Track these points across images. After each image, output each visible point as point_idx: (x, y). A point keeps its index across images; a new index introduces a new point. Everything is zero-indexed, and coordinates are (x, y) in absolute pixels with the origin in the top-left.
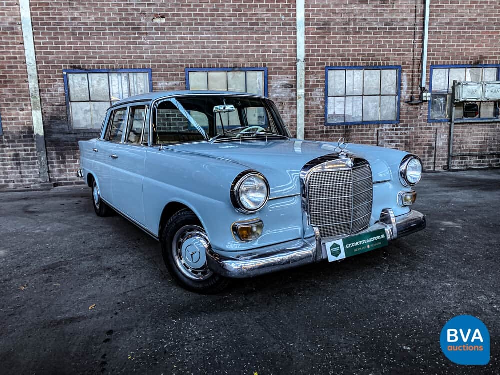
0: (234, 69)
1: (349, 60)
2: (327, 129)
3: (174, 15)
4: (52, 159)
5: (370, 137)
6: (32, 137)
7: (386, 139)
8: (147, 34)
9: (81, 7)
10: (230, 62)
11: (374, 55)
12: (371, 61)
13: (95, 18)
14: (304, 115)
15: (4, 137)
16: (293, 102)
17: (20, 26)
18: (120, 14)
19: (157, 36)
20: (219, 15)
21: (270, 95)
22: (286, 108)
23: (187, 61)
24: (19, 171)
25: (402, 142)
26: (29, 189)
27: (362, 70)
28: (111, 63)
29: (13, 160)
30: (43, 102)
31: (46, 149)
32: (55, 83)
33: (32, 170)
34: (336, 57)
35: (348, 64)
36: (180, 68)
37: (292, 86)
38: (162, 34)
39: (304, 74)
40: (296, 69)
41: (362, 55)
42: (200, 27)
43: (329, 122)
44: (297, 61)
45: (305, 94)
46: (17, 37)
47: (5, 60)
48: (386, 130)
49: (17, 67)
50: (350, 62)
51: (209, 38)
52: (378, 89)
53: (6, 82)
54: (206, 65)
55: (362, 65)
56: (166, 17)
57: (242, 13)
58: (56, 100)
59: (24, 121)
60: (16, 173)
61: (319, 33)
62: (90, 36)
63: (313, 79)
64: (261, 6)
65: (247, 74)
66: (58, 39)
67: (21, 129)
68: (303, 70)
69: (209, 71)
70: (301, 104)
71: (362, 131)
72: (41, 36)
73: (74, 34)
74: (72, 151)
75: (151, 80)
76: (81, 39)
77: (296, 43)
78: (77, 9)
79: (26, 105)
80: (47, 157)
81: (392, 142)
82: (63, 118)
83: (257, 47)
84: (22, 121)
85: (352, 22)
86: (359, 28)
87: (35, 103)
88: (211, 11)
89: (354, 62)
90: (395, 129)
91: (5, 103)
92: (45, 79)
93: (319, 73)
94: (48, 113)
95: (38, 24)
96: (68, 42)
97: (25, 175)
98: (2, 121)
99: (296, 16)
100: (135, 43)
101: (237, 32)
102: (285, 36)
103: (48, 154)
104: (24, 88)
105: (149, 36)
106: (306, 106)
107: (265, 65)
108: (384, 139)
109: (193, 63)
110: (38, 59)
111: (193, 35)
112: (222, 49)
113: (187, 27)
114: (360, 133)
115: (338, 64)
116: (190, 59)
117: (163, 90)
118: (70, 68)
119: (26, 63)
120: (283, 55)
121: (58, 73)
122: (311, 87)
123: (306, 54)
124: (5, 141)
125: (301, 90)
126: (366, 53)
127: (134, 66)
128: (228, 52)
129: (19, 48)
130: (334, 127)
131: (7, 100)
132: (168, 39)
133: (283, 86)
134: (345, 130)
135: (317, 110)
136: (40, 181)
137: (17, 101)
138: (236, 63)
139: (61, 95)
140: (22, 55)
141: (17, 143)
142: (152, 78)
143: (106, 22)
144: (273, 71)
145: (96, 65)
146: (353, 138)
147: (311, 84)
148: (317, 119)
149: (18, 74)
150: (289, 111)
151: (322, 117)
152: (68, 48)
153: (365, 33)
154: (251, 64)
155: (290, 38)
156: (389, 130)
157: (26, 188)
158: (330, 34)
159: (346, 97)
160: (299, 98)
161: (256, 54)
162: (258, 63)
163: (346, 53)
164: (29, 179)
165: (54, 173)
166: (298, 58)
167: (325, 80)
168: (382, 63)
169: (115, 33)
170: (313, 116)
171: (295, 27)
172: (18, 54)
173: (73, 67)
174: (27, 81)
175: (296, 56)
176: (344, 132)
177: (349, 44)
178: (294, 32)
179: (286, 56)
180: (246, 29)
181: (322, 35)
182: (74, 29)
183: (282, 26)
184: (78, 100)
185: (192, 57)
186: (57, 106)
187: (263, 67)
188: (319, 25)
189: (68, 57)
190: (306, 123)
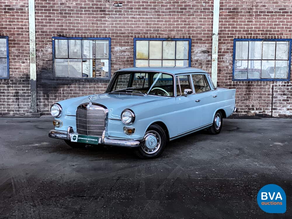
0: (168, 39)
1: (251, 34)
2: (233, 83)
3: (128, 2)
4: (40, 96)
5: (267, 90)
6: (29, 80)
7: (279, 92)
8: (109, 14)
10: (165, 34)
11: (271, 31)
12: (268, 35)
13: (76, 4)
14: (217, 72)
15: (10, 80)
16: (209, 63)
17: (27, 8)
18: (93, 1)
19: (116, 16)
20: (159, 3)
21: (193, 57)
23: (135, 33)
24: (17, 103)
26: (23, 116)
27: (262, 41)
28: (84, 33)
29: (14, 96)
30: (37, 58)
31: (37, 89)
32: (46, 46)
33: (26, 103)
34: (242, 32)
35: (251, 37)
36: (130, 38)
37: (209, 52)
38: (119, 14)
39: (217, 44)
40: (212, 40)
41: (262, 31)
42: (145, 10)
43: (235, 78)
44: (213, 34)
45: (218, 58)
46: (24, 15)
47: (16, 30)
48: (279, 85)
49: (23, 34)
50: (253, 36)
51: (151, 18)
52: (273, 56)
53: (14, 44)
54: (148, 36)
55: (261, 38)
56: (123, 4)
58: (46, 57)
59: (24, 70)
60: (15, 105)
61: (230, 15)
62: (71, 15)
63: (224, 47)
65: (177, 43)
66: (51, 16)
68: (217, 41)
69: (150, 40)
70: (215, 65)
71: (260, 85)
72: (40, 15)
73: (61, 13)
74: (54, 92)
75: (110, 45)
76: (66, 17)
77: (213, 22)
79: (26, 60)
80: (37, 95)
81: (284, 94)
82: (49, 69)
83: (185, 24)
84: (22, 70)
85: (254, 7)
86: (260, 12)
87: (32, 58)
89: (255, 36)
90: (286, 85)
91: (13, 57)
92: (40, 43)
93: (229, 43)
94: (40, 65)
95: (38, 6)
96: (57, 19)
97: (21, 106)
98: (10, 70)
99: (213, 3)
100: (101, 21)
101: (171, 14)
102: (205, 17)
103: (38, 93)
104: (26, 48)
105: (110, 16)
106: (218, 66)
107: (190, 37)
108: (278, 92)
109: (139, 34)
110: (37, 30)
111: (140, 16)
112: (160, 26)
113: (136, 10)
114: (259, 87)
115: (243, 37)
116: (137, 32)
117: (118, 52)
118: (57, 36)
119: (29, 32)
120: (203, 30)
121: (49, 39)
122: (222, 53)
123: (220, 29)
124: (10, 83)
125: (215, 55)
126: (265, 29)
127: (99, 35)
128: (164, 28)
129: (25, 22)
130: (239, 82)
131: (14, 56)
132: (124, 18)
133: (202, 51)
134: (247, 84)
135: (226, 69)
136: (31, 112)
137: (21, 57)
138: (169, 35)
139: (49, 54)
140: (27, 27)
141: (18, 85)
142: (111, 44)
143: (83, 6)
144: (195, 41)
145: (74, 34)
146: (254, 91)
147: (222, 51)
148: (226, 76)
149: (23, 39)
150: (206, 69)
151: (230, 74)
152: (57, 23)
153: (264, 15)
154: (180, 36)
155: (208, 18)
156: (282, 86)
157: (21, 115)
158: (237, 16)
159: (249, 61)
160: (213, 61)
161: (183, 29)
162: (185, 35)
163: (250, 29)
164: (23, 109)
165: (41, 106)
166: (214, 32)
167: (233, 48)
168: (276, 37)
169: (88, 13)
170: (224, 73)
171: (212, 10)
172: (24, 26)
173: (59, 35)
174: (28, 44)
175: (212, 31)
176: (247, 86)
177: (252, 23)
178: (211, 14)
179: (205, 30)
180: (177, 12)
181: (232, 16)
182: (61, 10)
183: (203, 10)
184: (60, 57)
185: (139, 30)
186: (46, 61)
187: (188, 38)
188: (230, 9)
189: (56, 28)
190: (218, 78)
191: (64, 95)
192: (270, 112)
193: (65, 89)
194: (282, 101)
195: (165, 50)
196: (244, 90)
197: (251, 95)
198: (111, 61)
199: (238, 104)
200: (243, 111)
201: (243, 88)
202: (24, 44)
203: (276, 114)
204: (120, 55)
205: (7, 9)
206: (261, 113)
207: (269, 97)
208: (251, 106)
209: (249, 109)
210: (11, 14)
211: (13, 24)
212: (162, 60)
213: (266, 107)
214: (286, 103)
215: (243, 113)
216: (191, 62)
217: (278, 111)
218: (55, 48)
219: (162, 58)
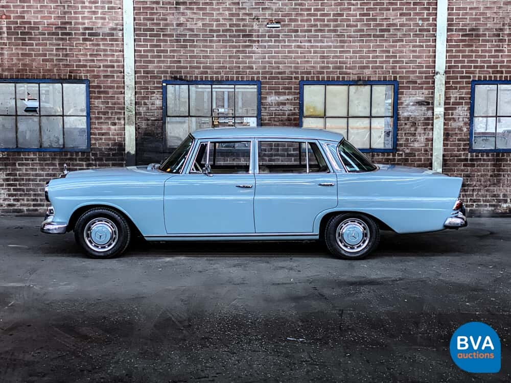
0: (359, 82)
1: (502, 72)
2: (471, 156)
3: (291, 20)
6: (122, 154)
8: (258, 41)
9: (188, 12)
10: (353, 74)
13: (203, 24)
14: (442, 138)
15: (91, 154)
16: (429, 122)
17: (121, 32)
18: (231, 19)
19: (270, 44)
20: (342, 21)
21: (401, 113)
22: (420, 130)
23: (302, 73)
28: (216, 73)
30: (137, 116)
32: (152, 95)
34: (485, 69)
35: (501, 77)
36: (293, 80)
37: (428, 104)
38: (275, 41)
39: (443, 89)
40: (434, 82)
42: (320, 34)
43: (474, 148)
44: (436, 73)
45: (445, 113)
46: (116, 44)
47: (102, 69)
49: (113, 77)
50: (504, 75)
51: (330, 47)
54: (324, 77)
56: (282, 23)
57: (371, 17)
58: (152, 114)
59: (115, 137)
61: (464, 41)
62: (195, 43)
63: (454, 95)
64: (393, 10)
65: (373, 88)
66: (160, 46)
67: (110, 145)
68: (442, 84)
69: (328, 85)
70: (439, 125)
72: (142, 43)
73: (178, 41)
75: (260, 94)
76: (186, 46)
77: (435, 52)
78: (183, 14)
79: (119, 119)
82: (157, 134)
83: (387, 57)
84: (112, 137)
85: (506, 27)
87: (129, 116)
88: (334, 15)
89: (508, 75)
91: (97, 116)
92: (142, 91)
93: (463, 88)
94: (142, 128)
95: (140, 30)
96: (170, 50)
98: (91, 136)
99: (436, 21)
100: (244, 52)
101: (363, 40)
102: (422, 44)
104: (119, 99)
105: (261, 44)
106: (445, 127)
107: (395, 77)
109: (309, 74)
110: (137, 69)
111: (311, 43)
112: (345, 60)
113: (304, 34)
115: (488, 77)
117: (272, 105)
119: (124, 73)
120: (418, 66)
121: (157, 84)
122: (452, 105)
123: (448, 65)
124: (92, 159)
125: (439, 108)
127: (241, 77)
128: (351, 63)
129: (118, 56)
130: (481, 155)
131: (98, 113)
132: (283, 47)
133: (416, 102)
134: (495, 158)
135: (459, 132)
137: (110, 114)
138: (360, 75)
139: (158, 108)
140: (121, 64)
141: (104, 162)
142: (261, 92)
143: (214, 28)
144: (405, 85)
145: (199, 75)
146: (506, 169)
147: (452, 101)
148: (459, 143)
149: (113, 85)
150: (424, 133)
151: (465, 141)
152: (170, 57)
154: (379, 76)
155: (427, 46)
158: (478, 41)
159: (498, 118)
160: (436, 118)
161: (384, 65)
162: (387, 75)
163: (499, 64)
166: (437, 70)
167: (470, 96)
169: (223, 40)
170: (454, 140)
171: (434, 33)
172: (116, 62)
173: (174, 78)
174: (123, 92)
175: (435, 68)
176: (494, 161)
177: (502, 54)
178: (432, 39)
179: (422, 67)
180: (375, 36)
181: (469, 42)
182: (178, 36)
183: (418, 33)
184: (176, 115)
185: (308, 68)
186: (152, 120)
187: (392, 79)
188: (464, 30)
189: (170, 66)
190: (445, 149)
195: (352, 101)
196: (489, 168)
197: (502, 177)
198: (261, 120)
199: (479, 193)
200: (488, 204)
201: (487, 165)
202: (116, 93)
204: (276, 110)
205: (87, 34)
208: (501, 196)
209: (499, 201)
210: (95, 42)
211: (96, 60)
212: (348, 118)
215: (488, 207)
216: (398, 120)
218: (166, 99)
219: (348, 115)
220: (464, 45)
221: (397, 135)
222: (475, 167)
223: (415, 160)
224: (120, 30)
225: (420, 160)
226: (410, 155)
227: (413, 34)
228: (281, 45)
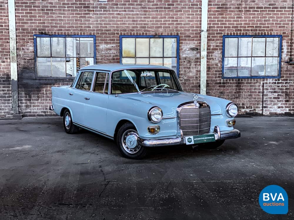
0: (155, 36)
1: (241, 30)
2: (223, 81)
4: (21, 97)
5: (257, 88)
6: (9, 81)
7: (270, 90)
8: (93, 11)
10: (152, 31)
11: (261, 27)
12: (258, 32)
14: (206, 70)
16: (198, 60)
17: (6, 4)
19: (101, 12)
21: (181, 55)
22: (193, 65)
23: (121, 30)
25: (283, 92)
26: (4, 118)
27: (251, 38)
28: (68, 30)
30: (18, 57)
31: (18, 90)
32: (28, 44)
33: (6, 105)
34: (231, 28)
35: (240, 33)
36: (116, 35)
37: (197, 49)
38: (104, 11)
39: (206, 41)
40: (200, 37)
41: (251, 27)
42: (131, 6)
43: (225, 76)
44: (202, 31)
45: (207, 55)
46: (4, 12)
48: (270, 83)
49: (2, 32)
50: (242, 32)
51: (138, 14)
52: (263, 52)
54: (135, 33)
55: (251, 35)
58: (27, 55)
59: (4, 70)
61: (218, 11)
62: (54, 12)
63: (213, 44)
65: (164, 40)
66: (32, 13)
67: (1, 75)
68: (206, 37)
69: (137, 38)
70: (204, 62)
71: (250, 83)
72: (20, 11)
73: (43, 10)
74: (36, 92)
75: (95, 43)
76: (48, 14)
77: (201, 18)
79: (6, 59)
80: (18, 96)
81: (275, 92)
82: (31, 68)
83: (172, 21)
85: (244, 3)
86: (249, 7)
87: (13, 57)
89: (245, 32)
90: (277, 83)
92: (21, 41)
93: (218, 40)
94: (21, 64)
95: (19, 3)
96: (38, 16)
97: (2, 108)
100: (85, 17)
101: (158, 10)
102: (193, 13)
103: (19, 94)
104: (6, 47)
105: (95, 12)
106: (208, 63)
107: (178, 34)
108: (268, 90)
109: (125, 31)
110: (17, 27)
111: (126, 12)
112: (147, 22)
113: (122, 6)
114: (249, 85)
115: (232, 33)
116: (123, 29)
117: (103, 50)
118: (39, 34)
119: (9, 30)
120: (191, 26)
121: (30, 37)
122: (212, 50)
123: (208, 26)
125: (204, 52)
126: (254, 26)
127: (83, 33)
128: (151, 24)
129: (5, 19)
130: (229, 80)
133: (190, 49)
134: (237, 82)
135: (216, 66)
136: (12, 113)
137: (1, 56)
138: (156, 32)
139: (31, 52)
140: (7, 24)
143: (66, 2)
144: (183, 38)
145: (57, 32)
146: (243, 89)
147: (211, 48)
148: (216, 73)
149: (2, 37)
150: (195, 67)
151: (219, 72)
152: (38, 20)
153: (253, 11)
154: (167, 33)
155: (196, 14)
156: (272, 83)
157: (2, 117)
158: (226, 12)
159: (239, 58)
160: (202, 58)
161: (171, 26)
162: (173, 32)
163: (239, 26)
164: (4, 111)
165: (22, 108)
167: (222, 45)
168: (266, 33)
169: (71, 10)
170: (213, 71)
171: (200, 6)
172: (4, 23)
173: (41, 33)
174: (8, 42)
175: (201, 28)
176: (237, 84)
177: (241, 19)
178: (199, 10)
179: (194, 27)
180: (165, 8)
181: (221, 12)
182: (43, 7)
183: (191, 6)
184: (42, 56)
185: (125, 27)
186: (28, 60)
187: (176, 35)
188: (218, 5)
189: (38, 26)
190: (207, 76)
191: (47, 96)
192: (261, 110)
193: (48, 89)
194: (272, 99)
195: (152, 48)
196: (234, 88)
197: (241, 94)
198: (96, 60)
201: (233, 86)
202: (4, 42)
203: (267, 113)
204: (105, 53)
206: (252, 112)
207: (259, 95)
208: (241, 104)
209: (240, 108)
212: (149, 58)
213: (257, 106)
214: (276, 101)
216: (179, 60)
217: (268, 109)
218: (37, 46)
219: (150, 56)
220: (218, 14)
221: (179, 69)
222: (225, 87)
223: (190, 84)
224: (6, 3)
225: (193, 83)
226: (187, 80)
227: (188, 7)
228: (108, 13)
